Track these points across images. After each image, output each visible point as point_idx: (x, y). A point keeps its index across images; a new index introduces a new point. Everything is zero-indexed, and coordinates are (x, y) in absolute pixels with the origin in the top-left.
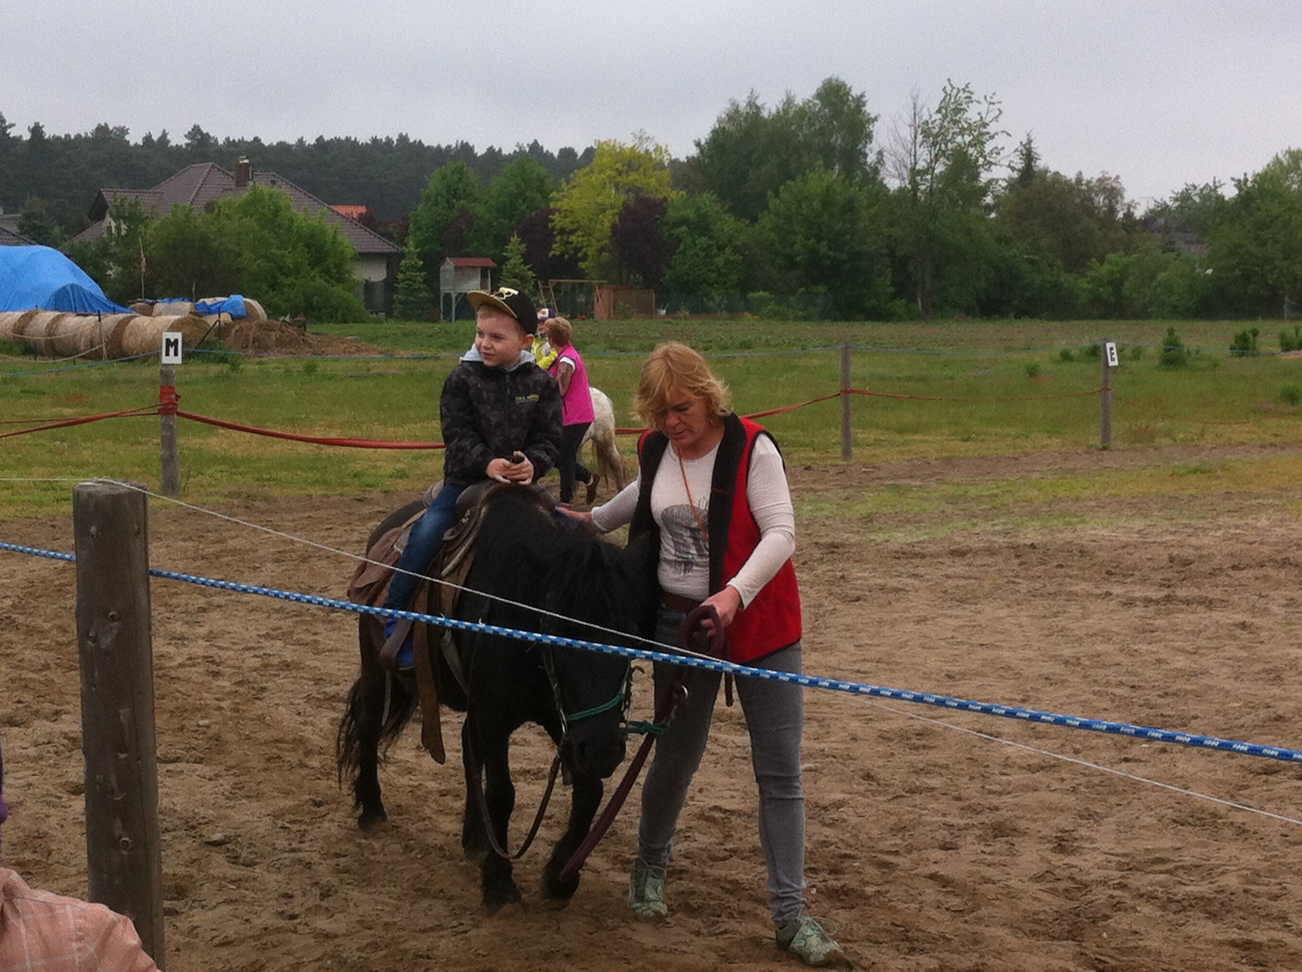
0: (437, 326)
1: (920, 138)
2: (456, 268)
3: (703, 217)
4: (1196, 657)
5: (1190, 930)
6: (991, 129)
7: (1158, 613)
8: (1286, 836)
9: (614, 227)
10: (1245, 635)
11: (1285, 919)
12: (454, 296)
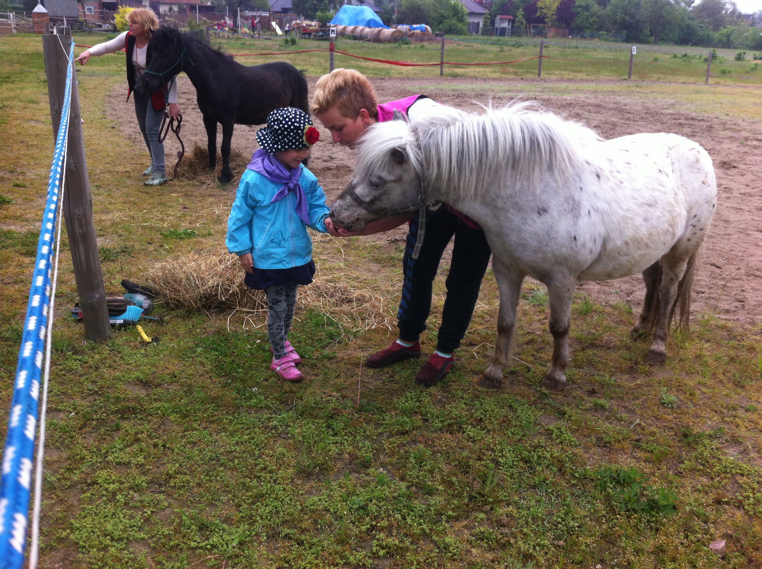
2: (501, 19)
3: (588, 5)
9: (558, 7)
12: (499, 28)
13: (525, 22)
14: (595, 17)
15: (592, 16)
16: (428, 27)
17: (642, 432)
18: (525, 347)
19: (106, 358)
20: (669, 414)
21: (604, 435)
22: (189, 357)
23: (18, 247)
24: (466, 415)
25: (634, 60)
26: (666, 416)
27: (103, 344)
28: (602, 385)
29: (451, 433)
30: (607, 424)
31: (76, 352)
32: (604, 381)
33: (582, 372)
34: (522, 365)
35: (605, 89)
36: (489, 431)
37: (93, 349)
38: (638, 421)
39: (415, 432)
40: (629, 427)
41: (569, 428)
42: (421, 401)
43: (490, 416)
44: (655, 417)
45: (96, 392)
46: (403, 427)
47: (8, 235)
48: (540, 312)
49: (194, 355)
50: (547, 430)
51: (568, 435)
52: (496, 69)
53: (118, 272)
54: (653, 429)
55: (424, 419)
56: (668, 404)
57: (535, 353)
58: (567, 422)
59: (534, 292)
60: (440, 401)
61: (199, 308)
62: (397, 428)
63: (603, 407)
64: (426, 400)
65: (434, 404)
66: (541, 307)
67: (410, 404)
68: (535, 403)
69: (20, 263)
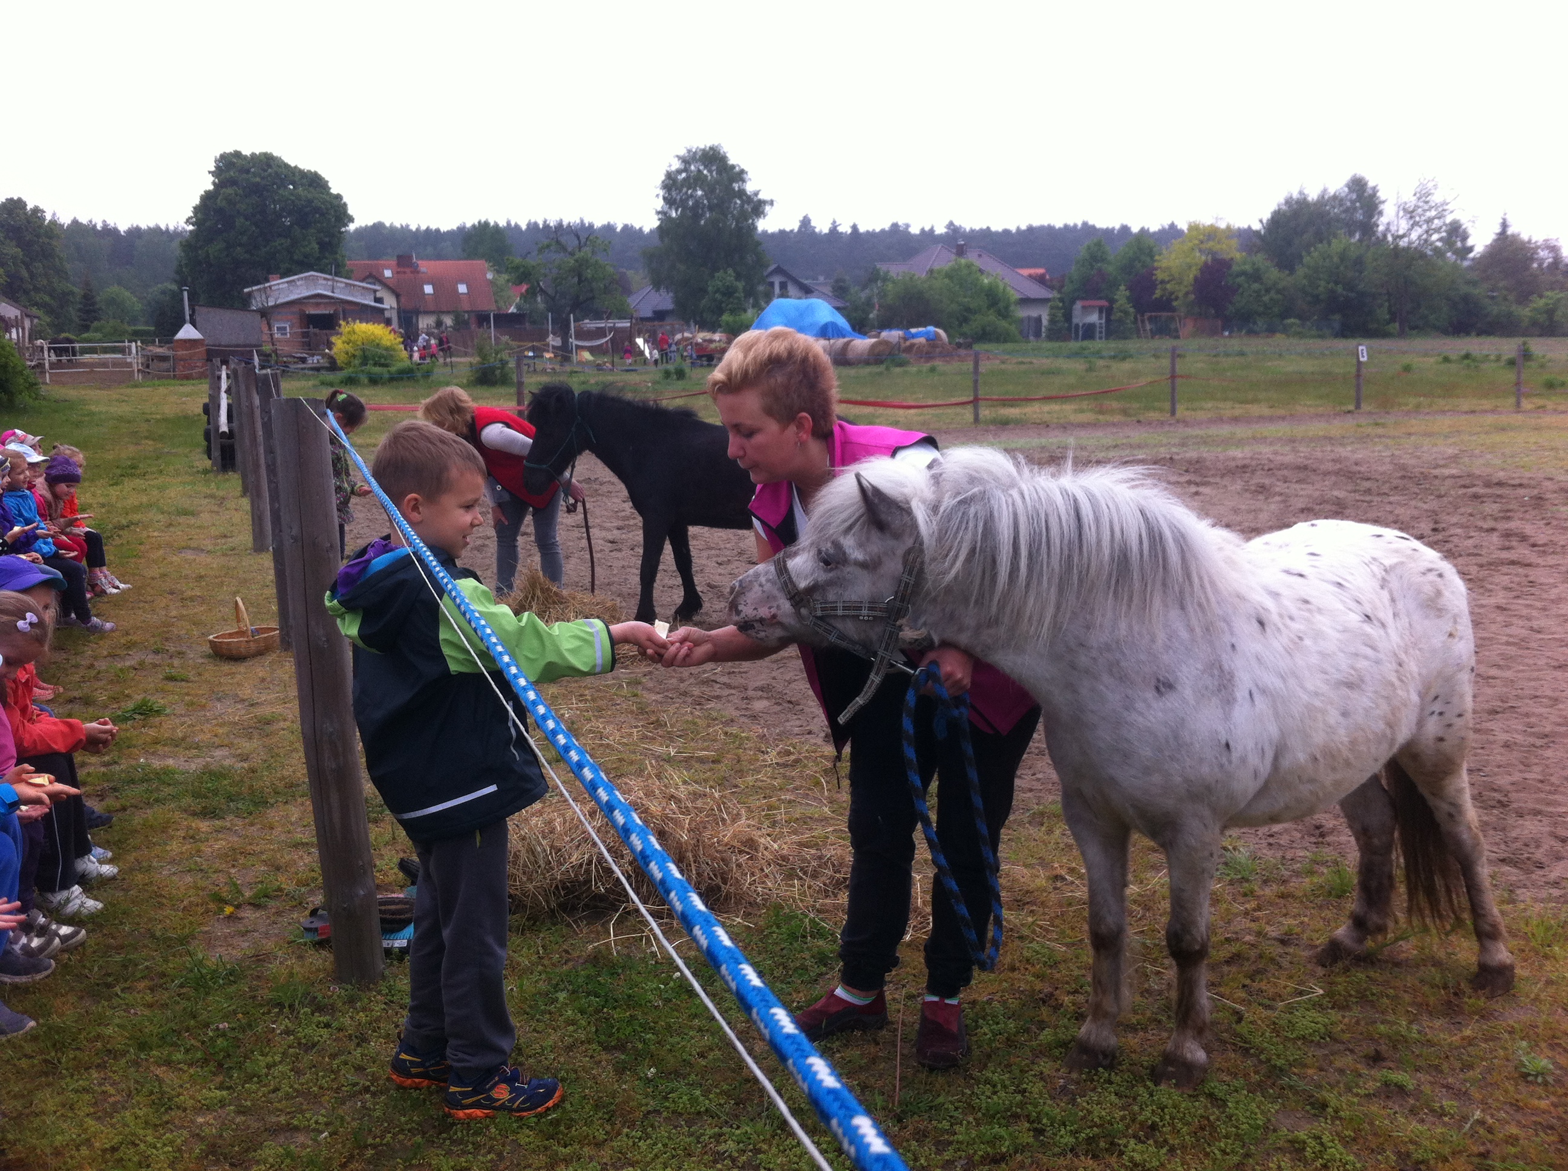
2: (1084, 307)
3: (1257, 270)
9: (1196, 279)
12: (1081, 325)
13: (1132, 310)
14: (1273, 294)
15: (1268, 291)
16: (941, 332)
17: (1490, 1137)
18: (1226, 969)
19: (378, 1020)
20: (1540, 1098)
21: (1412, 1147)
22: (543, 1013)
23: (188, 800)
24: (1123, 1118)
25: (1364, 371)
26: (1536, 1102)
27: (370, 990)
28: (1397, 1042)
29: (1095, 1157)
30: (1414, 1123)
31: (320, 1009)
32: (1398, 1033)
33: (1349, 1017)
34: (1224, 1007)
35: (1311, 434)
36: (1172, 1150)
37: (351, 1001)
38: (1478, 1114)
39: (1019, 1157)
40: (1460, 1128)
41: (1338, 1134)
42: (1025, 1091)
43: (1172, 1118)
44: (1511, 1104)
45: (367, 1090)
46: (993, 1146)
47: (164, 776)
48: (1245, 895)
49: (552, 1008)
50: (1292, 1142)
51: (1336, 1150)
52: (1085, 405)
53: (386, 844)
54: (1514, 1130)
55: (1035, 1130)
56: (1536, 1076)
57: (1248, 982)
58: (1333, 1123)
59: (1228, 854)
60: (1064, 1088)
61: (553, 911)
62: (982, 1150)
63: (1401, 1088)
64: (1036, 1088)
65: (1053, 1098)
66: (1246, 885)
67: (1002, 1098)
68: (1260, 1086)
69: (191, 832)
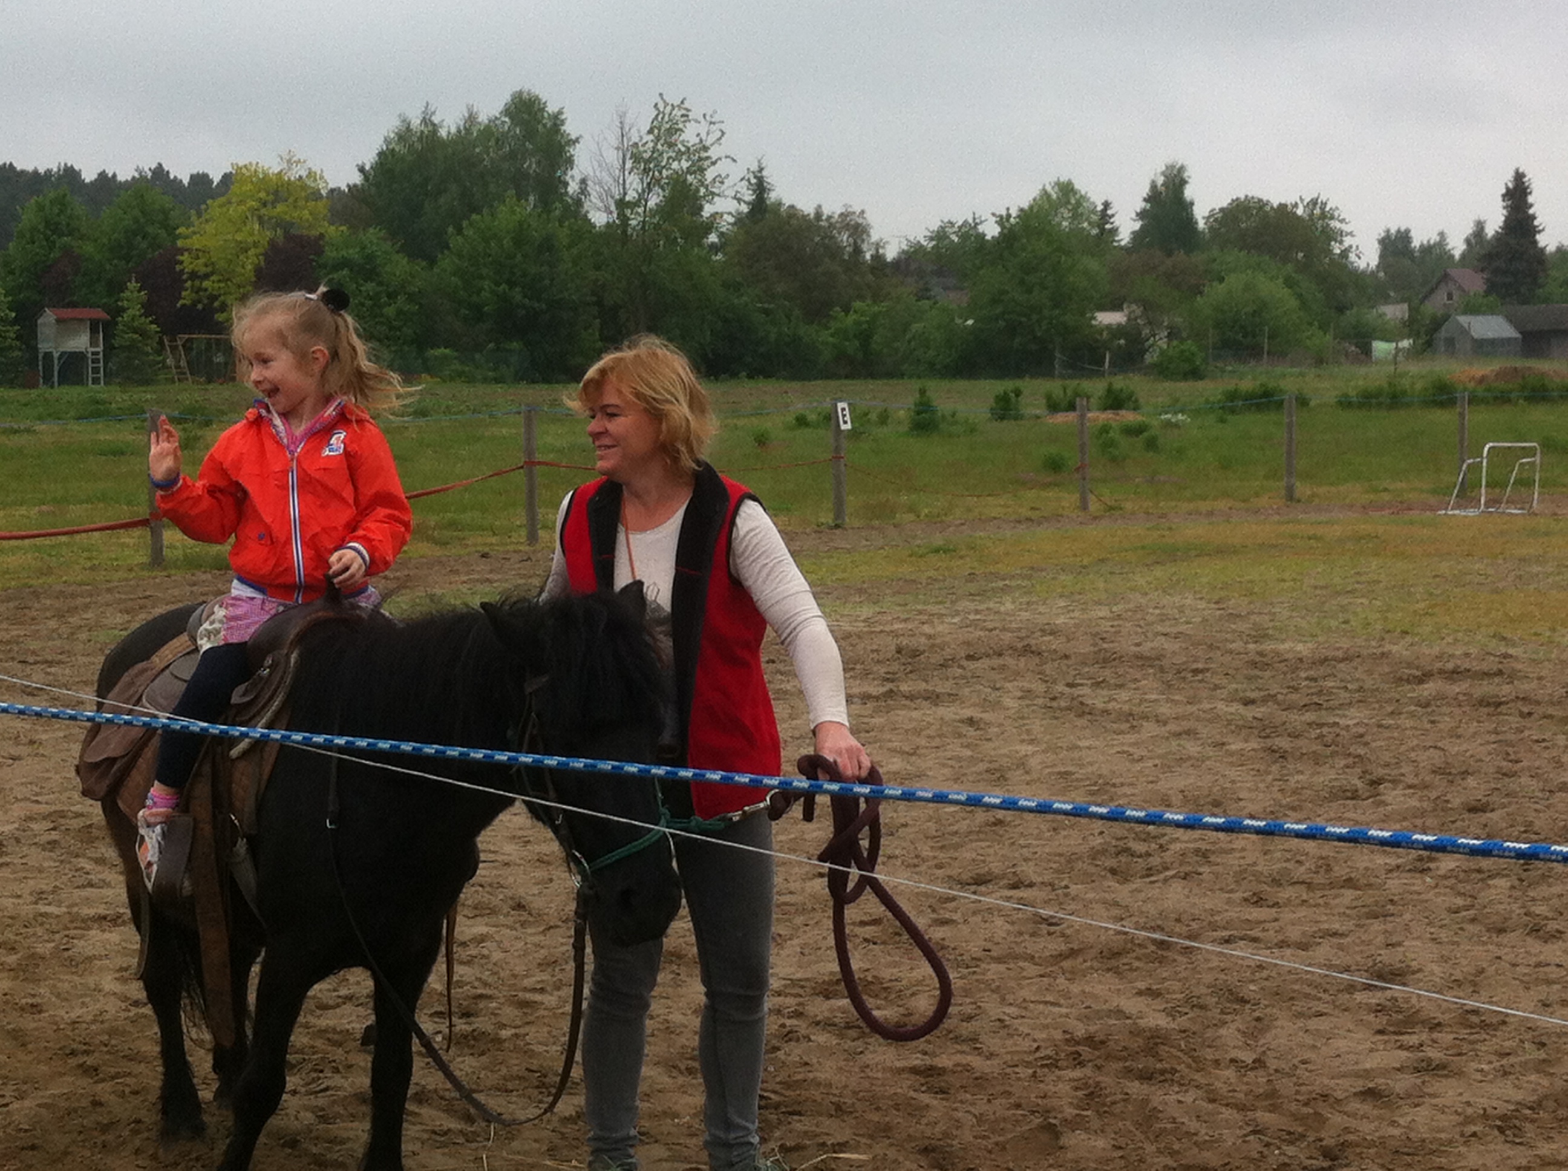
0: (34, 393)
1: (629, 164)
2: (59, 321)
3: (370, 258)
4: (914, 758)
5: (869, 1058)
6: (714, 153)
7: (877, 711)
8: (989, 951)
9: (258, 270)
10: (971, 732)
11: (975, 1040)
12: (56, 355)
13: (153, 328)
